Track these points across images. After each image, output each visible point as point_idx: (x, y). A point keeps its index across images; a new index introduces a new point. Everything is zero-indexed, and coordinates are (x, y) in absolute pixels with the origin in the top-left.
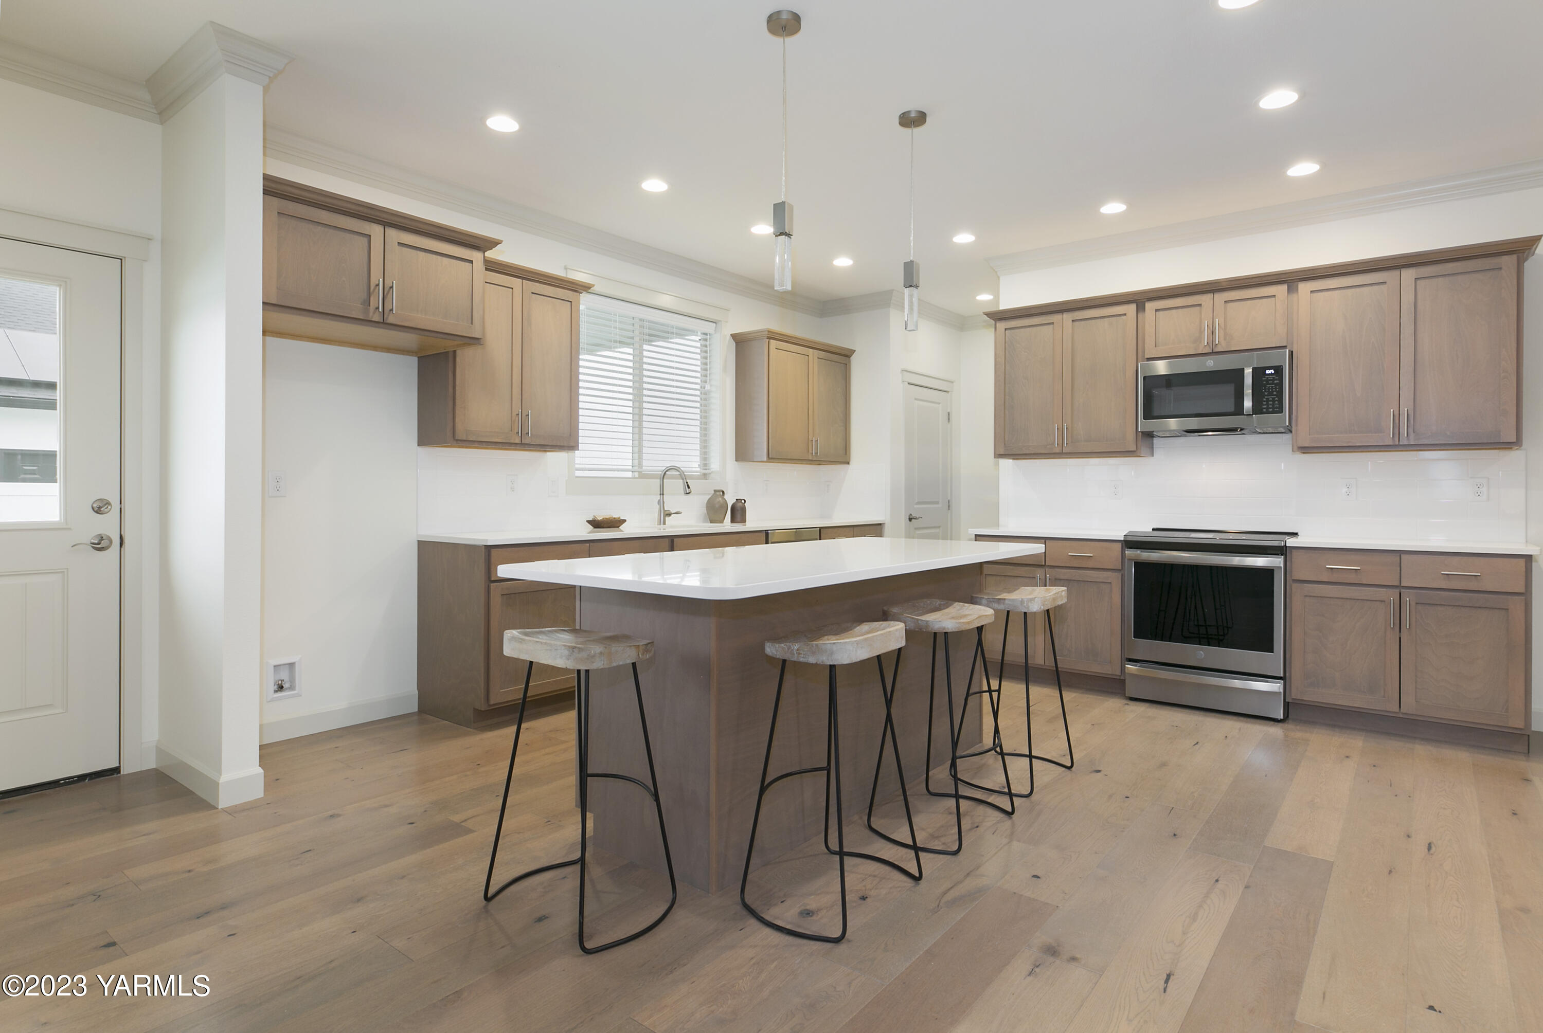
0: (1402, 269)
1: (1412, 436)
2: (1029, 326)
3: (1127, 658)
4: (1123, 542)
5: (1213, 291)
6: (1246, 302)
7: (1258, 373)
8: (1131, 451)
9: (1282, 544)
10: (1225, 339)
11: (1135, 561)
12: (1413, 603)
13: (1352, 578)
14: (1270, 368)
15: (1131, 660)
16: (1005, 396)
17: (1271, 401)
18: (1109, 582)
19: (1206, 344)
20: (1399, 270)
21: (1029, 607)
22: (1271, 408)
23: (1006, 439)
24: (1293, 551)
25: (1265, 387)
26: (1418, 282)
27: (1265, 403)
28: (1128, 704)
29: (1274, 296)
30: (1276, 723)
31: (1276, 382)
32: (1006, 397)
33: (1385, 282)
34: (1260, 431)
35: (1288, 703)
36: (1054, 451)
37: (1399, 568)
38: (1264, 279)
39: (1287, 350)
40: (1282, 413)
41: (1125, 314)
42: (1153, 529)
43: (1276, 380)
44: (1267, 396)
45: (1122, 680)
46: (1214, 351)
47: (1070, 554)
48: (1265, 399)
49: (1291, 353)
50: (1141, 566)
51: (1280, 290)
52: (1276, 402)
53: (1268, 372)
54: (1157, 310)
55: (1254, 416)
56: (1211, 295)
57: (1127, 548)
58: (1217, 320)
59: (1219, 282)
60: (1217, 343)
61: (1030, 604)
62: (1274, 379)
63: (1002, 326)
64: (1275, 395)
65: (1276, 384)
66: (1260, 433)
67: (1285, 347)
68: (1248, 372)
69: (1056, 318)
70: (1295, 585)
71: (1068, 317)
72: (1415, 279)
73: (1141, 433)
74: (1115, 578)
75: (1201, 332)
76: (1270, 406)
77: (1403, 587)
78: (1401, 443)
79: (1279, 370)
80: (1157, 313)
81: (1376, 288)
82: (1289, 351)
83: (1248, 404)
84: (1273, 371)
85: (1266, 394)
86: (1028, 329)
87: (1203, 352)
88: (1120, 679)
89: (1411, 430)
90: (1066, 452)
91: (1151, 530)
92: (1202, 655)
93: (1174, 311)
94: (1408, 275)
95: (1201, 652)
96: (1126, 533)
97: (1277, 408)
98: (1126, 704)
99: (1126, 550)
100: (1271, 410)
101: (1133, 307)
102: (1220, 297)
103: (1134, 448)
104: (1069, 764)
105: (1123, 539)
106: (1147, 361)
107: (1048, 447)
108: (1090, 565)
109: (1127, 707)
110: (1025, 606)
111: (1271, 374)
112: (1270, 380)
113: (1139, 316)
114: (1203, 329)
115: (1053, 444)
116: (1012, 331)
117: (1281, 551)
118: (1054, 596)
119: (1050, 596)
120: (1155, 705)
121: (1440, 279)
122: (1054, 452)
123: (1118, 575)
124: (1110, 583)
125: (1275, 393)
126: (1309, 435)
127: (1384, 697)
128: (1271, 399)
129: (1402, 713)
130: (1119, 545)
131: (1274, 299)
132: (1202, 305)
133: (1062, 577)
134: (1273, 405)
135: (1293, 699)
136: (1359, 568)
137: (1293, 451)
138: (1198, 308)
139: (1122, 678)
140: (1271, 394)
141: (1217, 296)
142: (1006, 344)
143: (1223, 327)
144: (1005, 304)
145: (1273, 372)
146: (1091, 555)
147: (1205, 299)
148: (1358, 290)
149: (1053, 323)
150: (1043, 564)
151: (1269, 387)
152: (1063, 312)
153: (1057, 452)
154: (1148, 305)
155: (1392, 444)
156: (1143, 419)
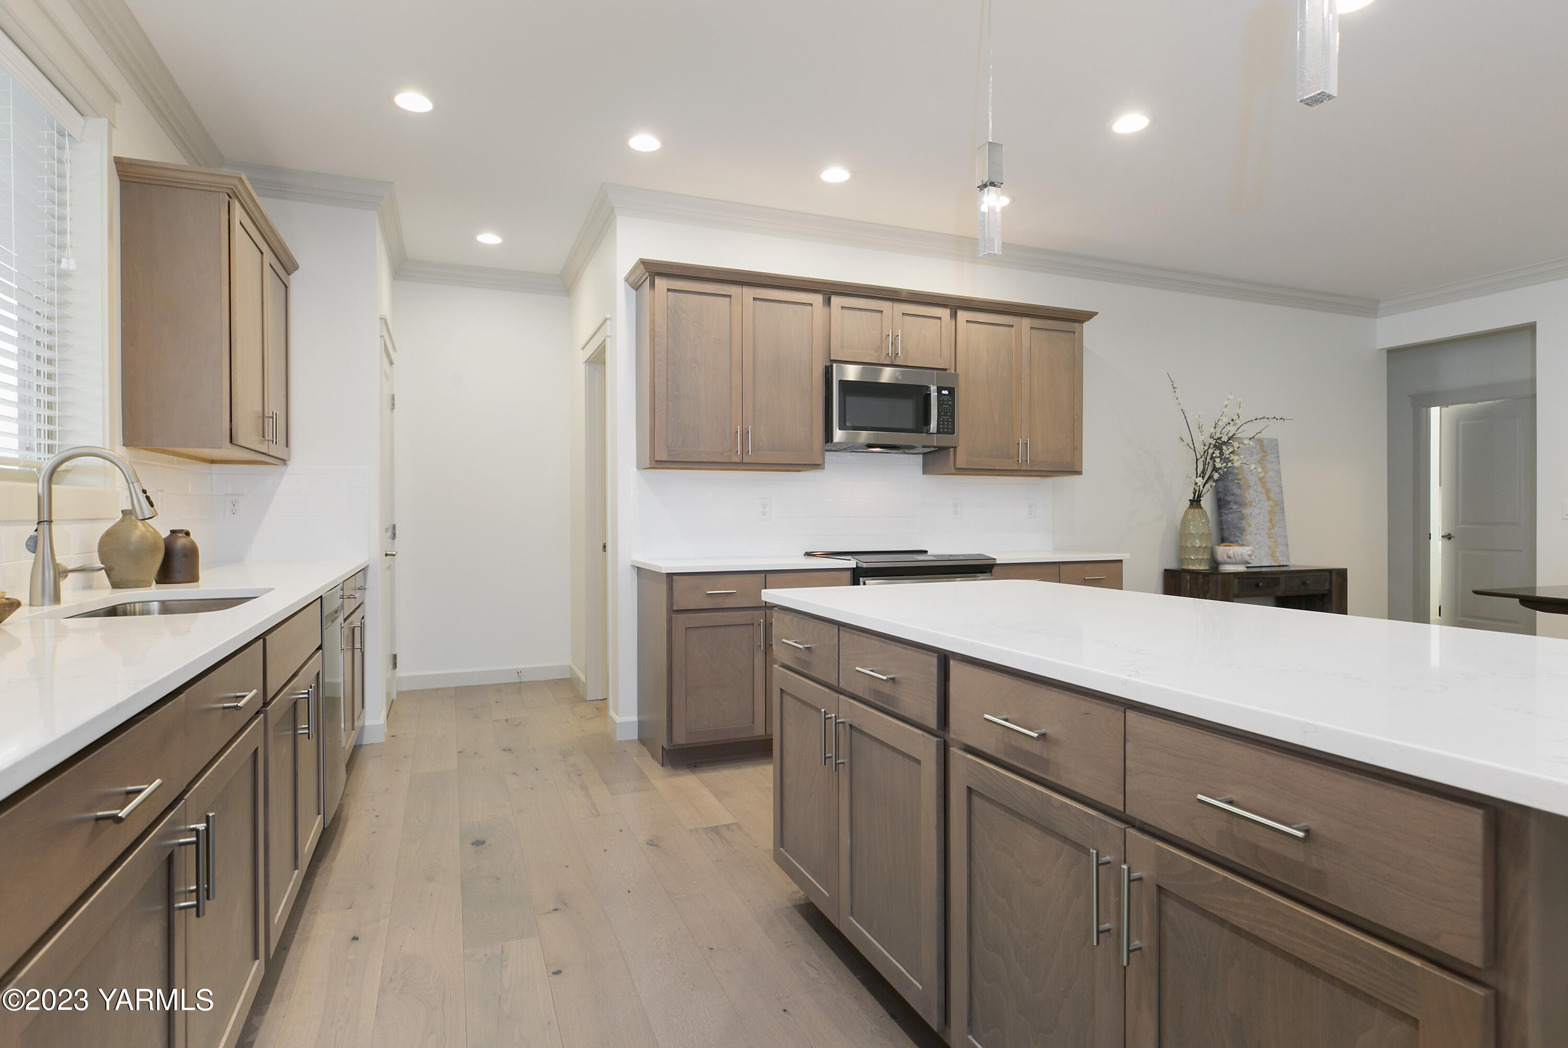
0: (1022, 317)
1: (1028, 462)
2: (700, 293)
4: (855, 571)
5: (892, 300)
6: (918, 318)
7: (940, 392)
9: (992, 562)
14: (945, 389)
17: (946, 421)
19: (886, 355)
20: (1020, 317)
22: (946, 428)
25: (942, 407)
26: (1031, 331)
27: (941, 423)
31: (949, 403)
33: (1012, 326)
38: (935, 299)
40: (954, 434)
41: (813, 304)
43: (952, 401)
44: (943, 416)
48: (941, 419)
51: (946, 313)
52: (950, 423)
53: (944, 392)
54: (842, 308)
55: (938, 435)
56: (890, 304)
58: (897, 331)
60: (897, 355)
62: (948, 401)
64: (948, 416)
65: (951, 405)
67: (948, 370)
68: (933, 388)
69: (734, 290)
71: (749, 293)
72: (1030, 328)
75: (882, 340)
78: (1022, 469)
79: (951, 391)
80: (843, 310)
81: (1006, 328)
83: (934, 423)
85: (943, 413)
86: (697, 297)
87: (885, 363)
89: (1028, 458)
93: (858, 312)
94: (1026, 323)
97: (950, 428)
100: (946, 430)
101: (819, 298)
102: (899, 308)
103: (821, 461)
105: (854, 566)
107: (730, 454)
111: (945, 395)
112: (946, 401)
113: (825, 308)
114: (883, 337)
115: (733, 451)
116: (678, 294)
121: (1044, 332)
125: (949, 414)
126: (966, 457)
128: (946, 419)
132: (884, 312)
134: (947, 425)
140: (946, 414)
141: (896, 306)
143: (901, 340)
145: (947, 393)
147: (886, 307)
148: (995, 328)
149: (730, 296)
150: (762, 605)
151: (944, 407)
152: (742, 285)
153: (737, 461)
154: (835, 300)
155: (1017, 469)
156: (840, 429)
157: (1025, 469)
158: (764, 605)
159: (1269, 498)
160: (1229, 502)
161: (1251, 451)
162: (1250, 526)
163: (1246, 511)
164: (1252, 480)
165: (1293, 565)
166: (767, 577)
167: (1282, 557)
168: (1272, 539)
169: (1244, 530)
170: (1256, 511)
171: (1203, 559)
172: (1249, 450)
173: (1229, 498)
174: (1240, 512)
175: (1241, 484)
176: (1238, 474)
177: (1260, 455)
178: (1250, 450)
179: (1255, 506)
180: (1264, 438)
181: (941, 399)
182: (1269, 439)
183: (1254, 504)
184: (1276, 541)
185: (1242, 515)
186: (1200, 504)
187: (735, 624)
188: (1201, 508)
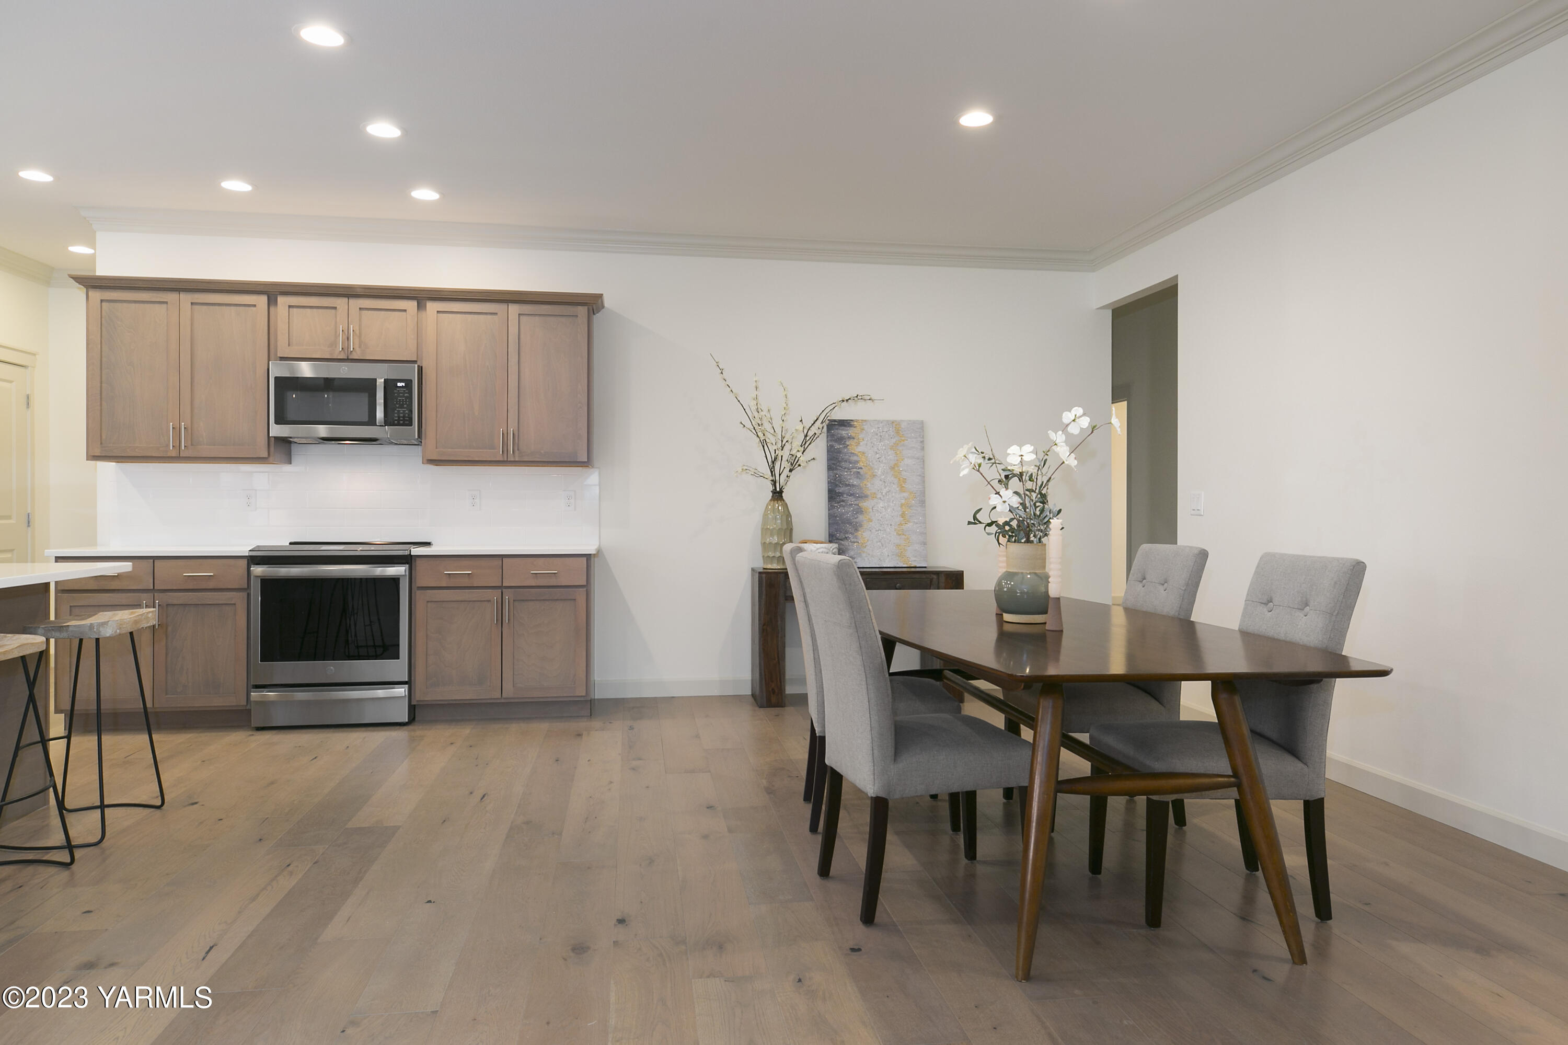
0: (509, 304)
1: (517, 452)
2: (135, 302)
3: (253, 685)
4: (249, 558)
5: (349, 296)
6: (380, 312)
7: (389, 385)
8: (264, 458)
9: (407, 553)
10: (360, 347)
11: (262, 578)
12: (511, 601)
13: (465, 582)
14: (401, 381)
15: (258, 687)
16: (101, 383)
17: (401, 413)
18: (232, 602)
19: (341, 350)
20: (507, 304)
21: (100, 632)
22: (402, 420)
23: (104, 437)
24: (417, 559)
25: (397, 399)
26: (521, 317)
27: (396, 415)
28: (253, 735)
29: (405, 311)
30: (401, 727)
31: (406, 395)
32: (103, 385)
33: (497, 313)
34: (396, 442)
35: (415, 705)
36: (169, 454)
37: (501, 570)
38: (396, 292)
39: (416, 365)
40: (411, 426)
41: (255, 306)
42: (291, 544)
43: (407, 393)
44: (398, 408)
45: (249, 709)
46: (349, 358)
47: (184, 574)
48: (396, 411)
49: (420, 369)
50: (268, 584)
51: (411, 305)
52: (407, 415)
53: (399, 384)
54: (290, 307)
55: (387, 427)
56: (345, 300)
57: (254, 564)
58: (352, 326)
59: (352, 288)
60: (352, 350)
61: (101, 629)
62: (404, 392)
63: (96, 295)
64: (405, 408)
65: (406, 398)
66: (396, 444)
67: (415, 362)
68: (380, 382)
69: (171, 297)
70: (418, 592)
71: (186, 298)
72: (519, 314)
73: (273, 439)
74: (239, 599)
75: (337, 336)
76: (401, 418)
77: (505, 587)
78: (508, 460)
79: (409, 383)
80: (290, 309)
81: (489, 317)
82: (418, 366)
83: (380, 414)
84: (404, 384)
85: (397, 406)
86: (133, 305)
87: (339, 358)
88: (246, 710)
89: (516, 449)
90: (184, 456)
91: (288, 544)
92: (332, 670)
93: (309, 310)
94: (514, 309)
95: (332, 668)
96: (254, 547)
97: (407, 421)
98: (250, 735)
99: (252, 566)
100: (402, 422)
101: (263, 299)
102: (356, 303)
103: (266, 455)
104: (158, 802)
105: (247, 555)
106: (280, 360)
107: (161, 449)
108: (211, 585)
109: (253, 738)
110: (94, 632)
111: (402, 387)
112: (401, 393)
113: (271, 309)
114: (338, 333)
115: (168, 445)
116: (112, 304)
117: (407, 560)
118: (135, 619)
119: (130, 618)
120: (283, 731)
121: (537, 318)
122: (168, 456)
123: (244, 594)
124: (235, 604)
125: (405, 406)
126: (436, 448)
127: (490, 687)
128: (402, 411)
129: (504, 698)
130: (245, 562)
131: (405, 313)
132: (338, 308)
133: (175, 602)
134: (403, 417)
135: (418, 701)
136: (470, 572)
137: (423, 463)
138: (333, 311)
139: (248, 707)
140: (401, 407)
141: (352, 301)
142: (103, 319)
143: (358, 334)
144: (103, 270)
145: (404, 386)
146: (212, 574)
147: (340, 303)
148: (476, 316)
149: (166, 303)
150: (150, 588)
151: (400, 400)
152: (179, 291)
153: (173, 455)
154: (281, 299)
155: (502, 460)
156: (275, 423)
157: (512, 460)
158: (152, 588)
159: (902, 489)
160: (841, 494)
161: (881, 436)
162: (870, 520)
163: (864, 504)
164: (880, 469)
165: (930, 567)
166: (155, 563)
167: (916, 557)
168: (903, 537)
169: (861, 526)
170: (881, 505)
171: (774, 557)
172: (877, 434)
173: (841, 490)
174: (858, 505)
175: (862, 473)
176: (857, 462)
177: (894, 440)
178: (879, 434)
179: (880, 498)
180: (901, 421)
181: (395, 391)
182: (910, 421)
183: (879, 495)
184: (908, 539)
185: (860, 508)
186: (782, 497)
187: (122, 604)
188: (784, 500)
